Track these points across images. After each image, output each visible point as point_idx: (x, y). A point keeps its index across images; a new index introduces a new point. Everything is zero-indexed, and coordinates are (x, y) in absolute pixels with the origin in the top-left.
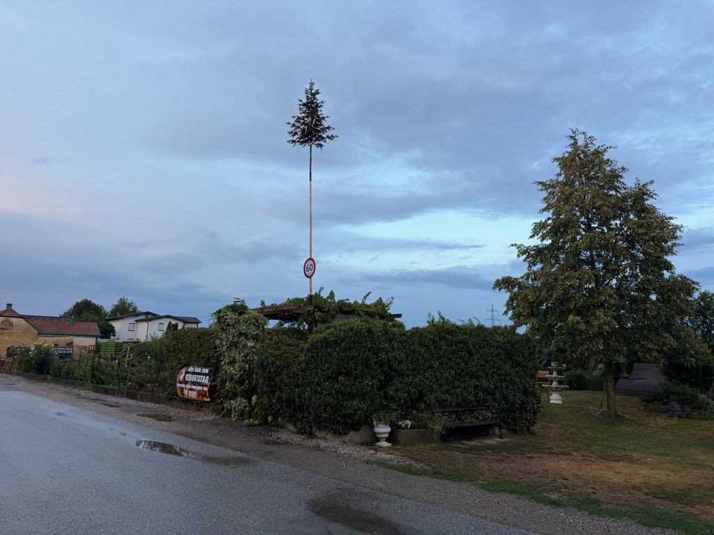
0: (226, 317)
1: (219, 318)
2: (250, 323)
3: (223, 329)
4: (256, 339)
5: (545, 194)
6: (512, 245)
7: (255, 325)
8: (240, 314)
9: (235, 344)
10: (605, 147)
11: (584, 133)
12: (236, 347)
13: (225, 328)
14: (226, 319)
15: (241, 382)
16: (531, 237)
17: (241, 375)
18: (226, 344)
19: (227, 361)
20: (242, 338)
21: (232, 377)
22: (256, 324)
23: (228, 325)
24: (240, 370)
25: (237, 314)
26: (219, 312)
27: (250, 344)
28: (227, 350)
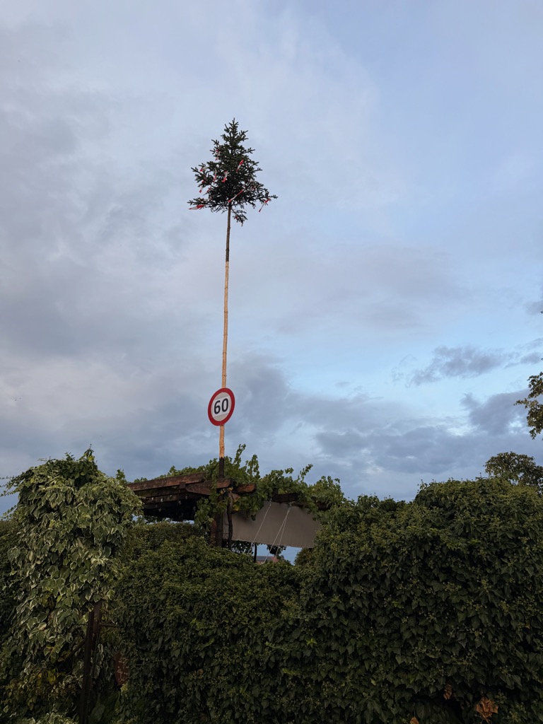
0: (42, 488)
1: (25, 492)
2: (101, 507)
3: (31, 519)
4: (111, 546)
7: (111, 512)
8: (78, 483)
9: (58, 560)
12: (61, 567)
13: (36, 515)
14: (44, 493)
15: (64, 666)
17: (66, 646)
18: (35, 559)
19: (31, 607)
20: (79, 544)
21: (41, 650)
22: (116, 509)
23: (48, 509)
24: (65, 632)
25: (71, 482)
26: (29, 474)
27: (98, 559)
28: (34, 575)
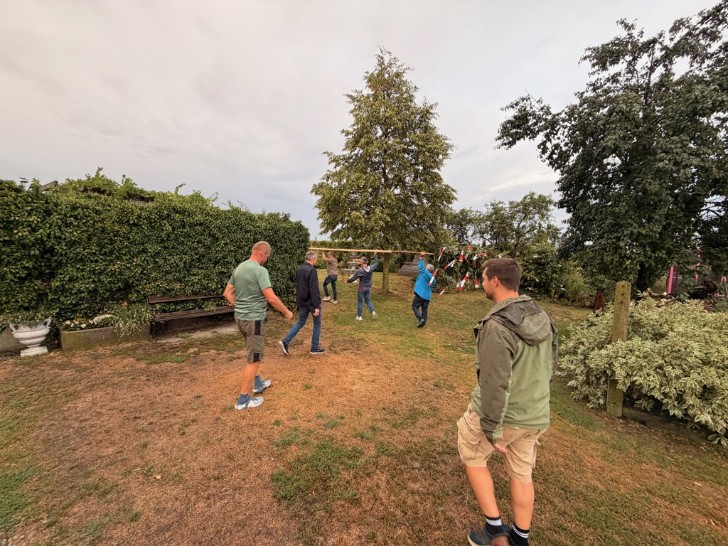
5: (352, 107)
6: (324, 153)
10: (404, 67)
11: (389, 53)
16: (344, 150)
